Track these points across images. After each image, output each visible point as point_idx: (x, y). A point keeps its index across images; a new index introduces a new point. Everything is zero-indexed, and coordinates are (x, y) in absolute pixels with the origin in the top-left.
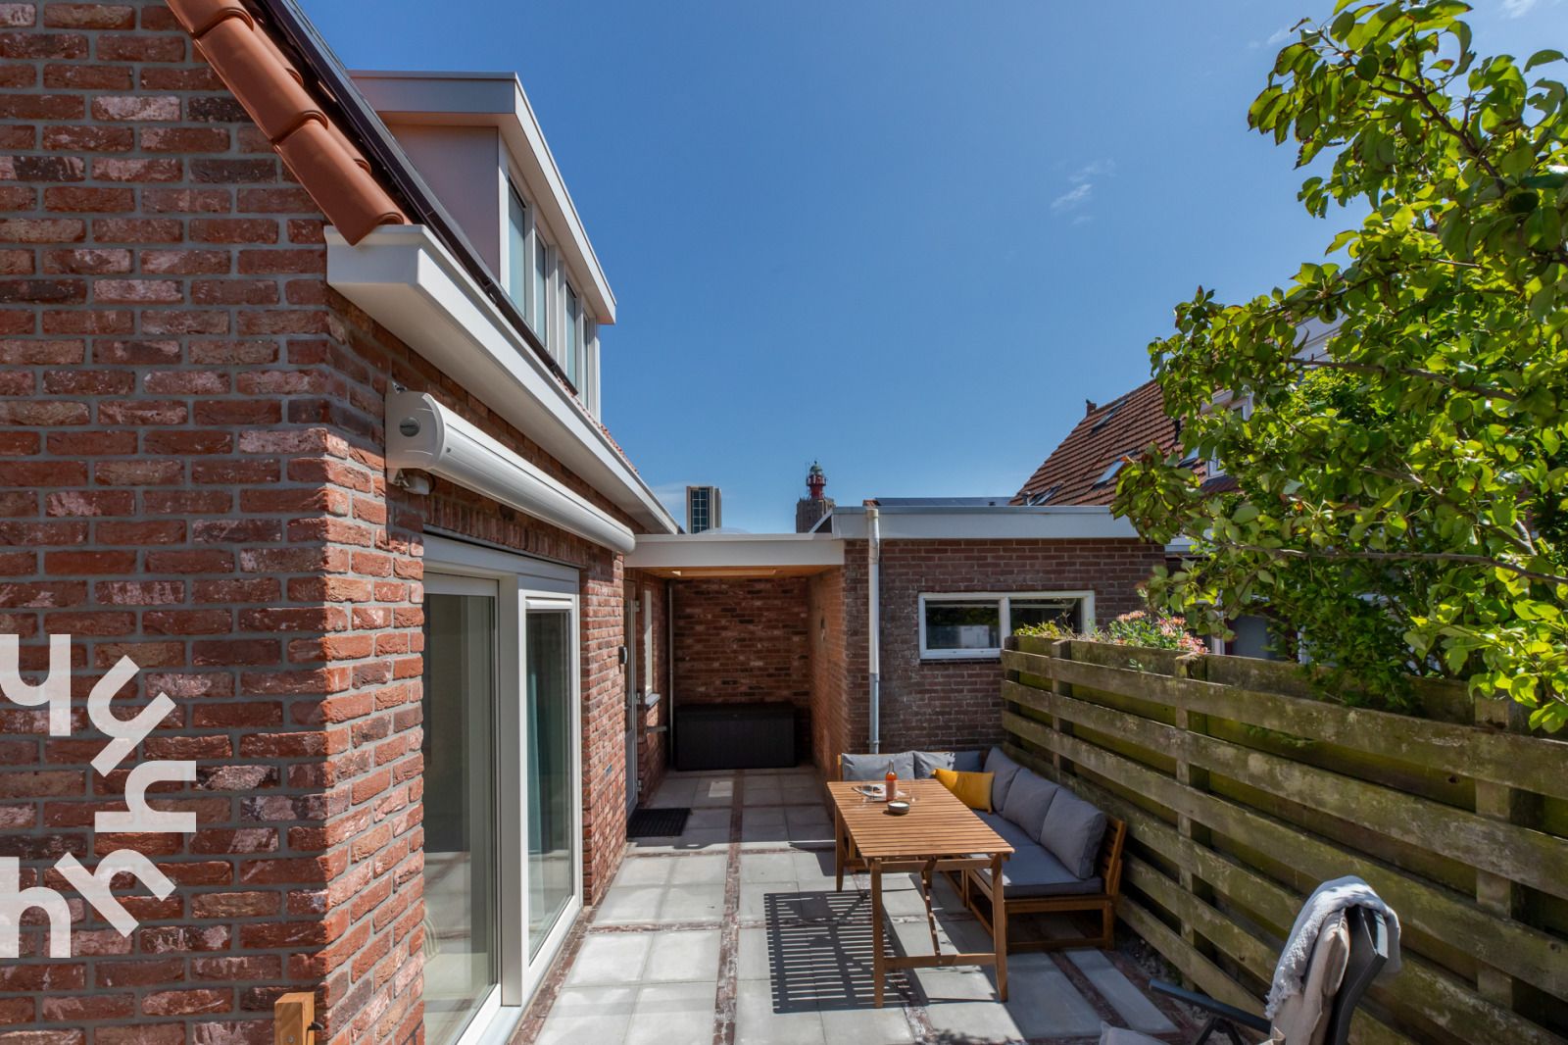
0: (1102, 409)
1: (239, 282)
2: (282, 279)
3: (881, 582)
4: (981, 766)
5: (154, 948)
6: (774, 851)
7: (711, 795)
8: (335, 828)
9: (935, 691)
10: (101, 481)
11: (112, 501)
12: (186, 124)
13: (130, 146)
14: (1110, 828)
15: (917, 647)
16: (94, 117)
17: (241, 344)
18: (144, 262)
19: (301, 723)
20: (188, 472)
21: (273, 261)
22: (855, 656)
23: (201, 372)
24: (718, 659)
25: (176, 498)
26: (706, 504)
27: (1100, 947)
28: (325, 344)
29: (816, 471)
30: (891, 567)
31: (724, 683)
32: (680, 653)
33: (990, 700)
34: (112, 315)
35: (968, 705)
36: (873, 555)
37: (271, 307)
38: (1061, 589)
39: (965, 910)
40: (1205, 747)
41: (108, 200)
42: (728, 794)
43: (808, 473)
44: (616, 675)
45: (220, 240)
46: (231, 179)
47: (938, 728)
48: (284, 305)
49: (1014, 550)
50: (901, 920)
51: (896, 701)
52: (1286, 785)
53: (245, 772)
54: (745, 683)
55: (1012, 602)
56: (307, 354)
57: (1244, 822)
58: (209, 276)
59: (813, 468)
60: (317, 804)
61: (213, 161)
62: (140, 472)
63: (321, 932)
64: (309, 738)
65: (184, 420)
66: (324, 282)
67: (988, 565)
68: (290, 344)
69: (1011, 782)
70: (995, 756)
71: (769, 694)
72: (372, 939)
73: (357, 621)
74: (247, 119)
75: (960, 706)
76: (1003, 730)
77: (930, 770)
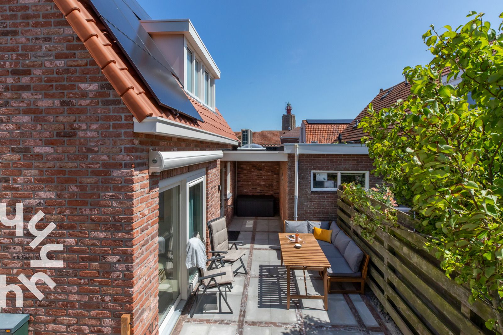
0: (385, 91)
1: (113, 131)
2: (123, 131)
3: (299, 167)
4: (328, 228)
5: (93, 300)
6: (263, 249)
7: (247, 226)
8: (135, 272)
9: (316, 201)
10: (80, 183)
11: (82, 188)
12: (100, 90)
13: (86, 97)
14: (364, 257)
15: (310, 188)
16: (78, 89)
17: (113, 148)
18: (90, 127)
19: (127, 246)
20: (100, 181)
21: (121, 126)
22: (290, 190)
23: (103, 155)
24: (250, 181)
25: (98, 187)
26: (247, 135)
27: (360, 294)
28: (133, 148)
29: (289, 105)
30: (302, 162)
31: (252, 189)
32: (239, 179)
33: (333, 205)
34: (82, 141)
35: (326, 206)
36: (297, 159)
37: (120, 138)
38: (358, 170)
39: (319, 276)
40: (392, 240)
41: (82, 111)
42: (252, 226)
43: (286, 106)
44: (218, 194)
45: (108, 121)
46: (110, 105)
47: (317, 213)
48: (123, 138)
49: (343, 157)
50: (299, 278)
51: (303, 204)
52: (413, 259)
53: (114, 258)
54: (259, 189)
55: (341, 173)
56: (129, 151)
57: (401, 266)
58: (105, 130)
60: (131, 267)
61: (106, 100)
62: (89, 180)
63: (132, 299)
64: (129, 250)
65: (99, 167)
66: (133, 131)
67: (334, 162)
68: (125, 148)
69: (337, 234)
70: (333, 224)
71: (266, 193)
72: (145, 297)
73: (141, 216)
74: (114, 89)
75: (324, 206)
76: (337, 215)
77: (312, 228)
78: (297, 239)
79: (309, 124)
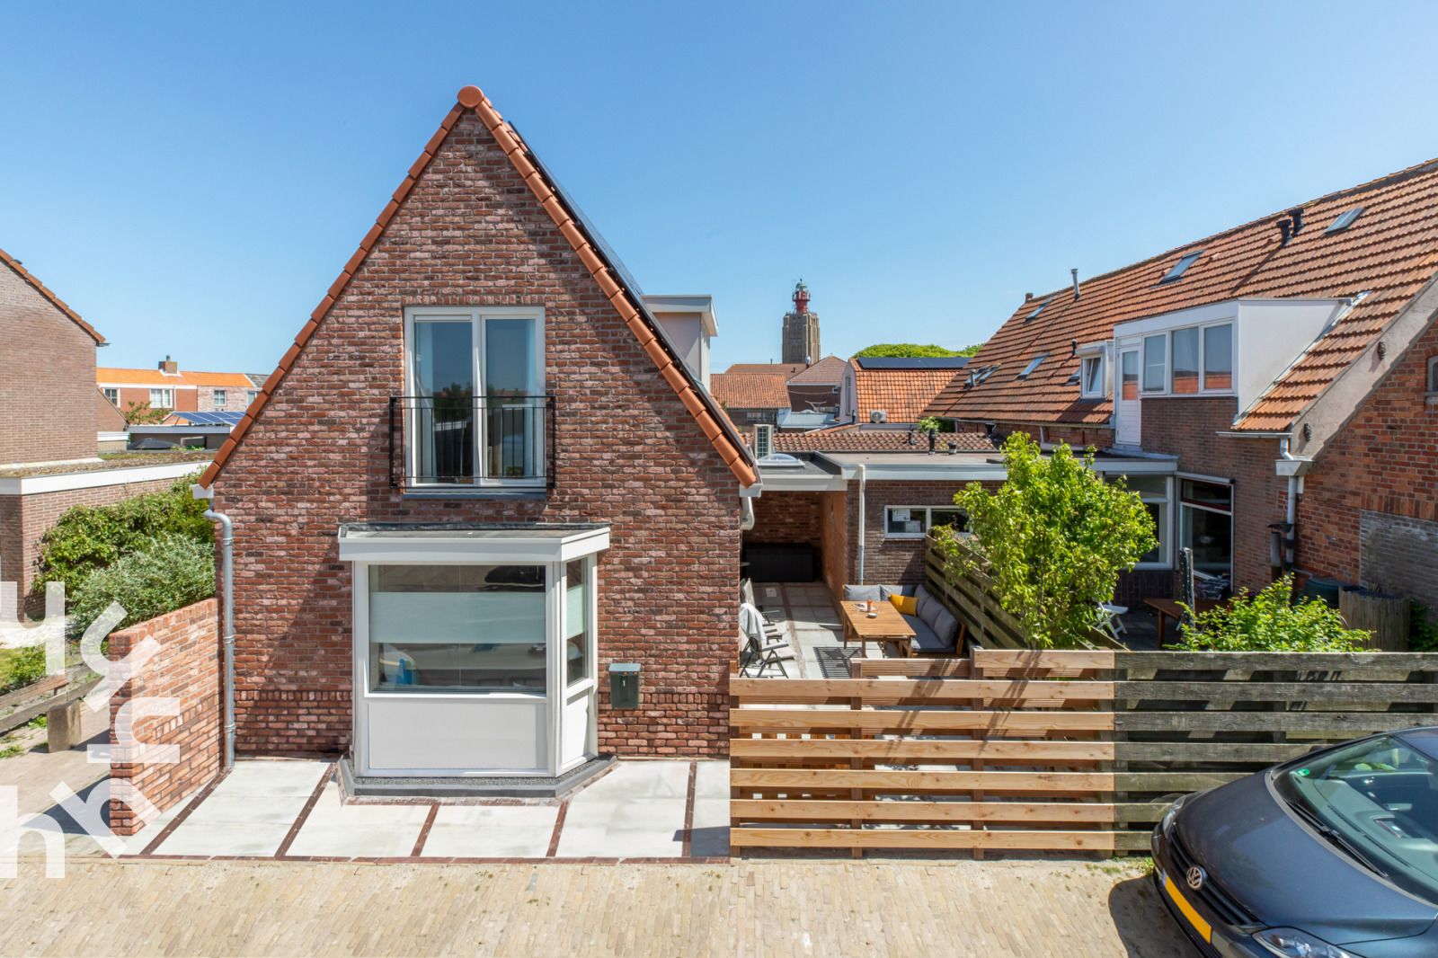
0: (1035, 301)
1: (720, 496)
3: (866, 500)
4: (913, 594)
5: (701, 649)
6: (812, 628)
9: (891, 555)
11: (691, 547)
12: (708, 459)
14: (959, 627)
15: (883, 532)
16: (688, 458)
17: (720, 511)
23: (711, 517)
24: (767, 517)
25: (705, 547)
29: (802, 288)
30: (871, 493)
33: (919, 560)
34: (692, 504)
35: (908, 562)
36: (862, 488)
41: (691, 478)
43: (794, 290)
45: (716, 487)
46: (718, 472)
47: (892, 573)
48: (730, 502)
49: (934, 485)
51: (873, 558)
53: (721, 610)
54: (782, 531)
55: (932, 509)
59: (798, 286)
60: (736, 618)
61: (714, 468)
62: (697, 540)
64: (735, 602)
66: (739, 496)
67: (920, 492)
68: (731, 511)
69: (925, 603)
70: (920, 589)
71: (795, 538)
74: (723, 459)
75: (904, 562)
76: (926, 575)
77: (888, 595)
78: (869, 607)
79: (864, 369)
